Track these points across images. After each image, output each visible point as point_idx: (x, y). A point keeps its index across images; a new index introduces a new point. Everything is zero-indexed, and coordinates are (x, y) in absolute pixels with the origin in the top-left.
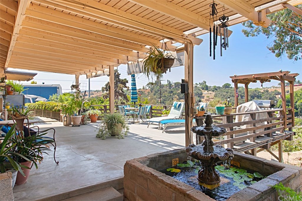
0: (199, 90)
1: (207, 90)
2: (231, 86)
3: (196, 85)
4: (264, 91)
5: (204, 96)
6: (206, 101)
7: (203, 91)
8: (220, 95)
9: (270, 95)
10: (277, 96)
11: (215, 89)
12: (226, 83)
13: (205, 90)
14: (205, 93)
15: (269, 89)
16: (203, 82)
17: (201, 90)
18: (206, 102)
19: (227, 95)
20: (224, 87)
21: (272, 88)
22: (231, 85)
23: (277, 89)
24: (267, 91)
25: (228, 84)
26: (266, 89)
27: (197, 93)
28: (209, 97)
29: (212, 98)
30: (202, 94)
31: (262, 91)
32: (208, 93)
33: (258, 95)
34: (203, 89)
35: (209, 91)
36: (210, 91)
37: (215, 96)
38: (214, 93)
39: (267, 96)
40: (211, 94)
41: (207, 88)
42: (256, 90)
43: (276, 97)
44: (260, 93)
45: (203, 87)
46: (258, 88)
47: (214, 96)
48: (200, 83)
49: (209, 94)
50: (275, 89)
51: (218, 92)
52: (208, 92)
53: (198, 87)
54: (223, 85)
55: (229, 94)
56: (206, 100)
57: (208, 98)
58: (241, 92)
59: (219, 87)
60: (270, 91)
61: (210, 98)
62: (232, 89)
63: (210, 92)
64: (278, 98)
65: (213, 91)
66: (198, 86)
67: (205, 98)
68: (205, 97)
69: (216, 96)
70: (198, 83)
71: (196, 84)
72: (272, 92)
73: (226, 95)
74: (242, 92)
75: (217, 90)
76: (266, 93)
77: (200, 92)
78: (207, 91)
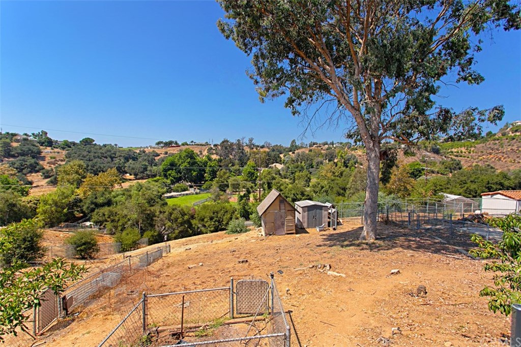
0: (34, 145)
1: (50, 146)
2: (94, 143)
3: (25, 137)
4: (140, 151)
5: (44, 156)
6: (48, 165)
7: (41, 147)
8: (76, 155)
9: (149, 156)
10: (156, 158)
11: (66, 145)
12: (86, 137)
13: (46, 146)
14: (46, 151)
15: (146, 149)
16: (41, 133)
17: (38, 146)
18: (50, 166)
19: (90, 156)
20: (83, 143)
21: (149, 148)
22: (94, 141)
23: (155, 150)
24: (144, 152)
25: (89, 139)
26: (142, 149)
27: (30, 150)
28: (54, 158)
29: (62, 161)
30: (40, 152)
31: (138, 151)
32: (52, 151)
33: (133, 156)
34: (42, 144)
35: (54, 147)
36: (57, 148)
37: (68, 156)
38: (64, 152)
39: (145, 158)
40: (58, 153)
41: (50, 143)
42: (130, 150)
43: (155, 160)
44: (135, 154)
45: (43, 141)
46: (131, 147)
47: (65, 157)
48: (33, 134)
49: (54, 152)
50: (153, 149)
51: (73, 149)
52: (52, 149)
53: (31, 141)
54: (81, 140)
55: (92, 154)
56: (48, 163)
57: (54, 160)
58: (110, 152)
59: (74, 144)
60: (147, 152)
61: (58, 159)
62: (96, 147)
63: (56, 150)
64: (157, 160)
65: (63, 148)
66: (31, 138)
67: (48, 159)
68: (46, 159)
69: (70, 157)
70: (30, 134)
71: (26, 134)
72: (149, 153)
73: (87, 155)
74: (112, 152)
75: (70, 147)
76: (144, 154)
77: (35, 149)
78: (50, 148)
